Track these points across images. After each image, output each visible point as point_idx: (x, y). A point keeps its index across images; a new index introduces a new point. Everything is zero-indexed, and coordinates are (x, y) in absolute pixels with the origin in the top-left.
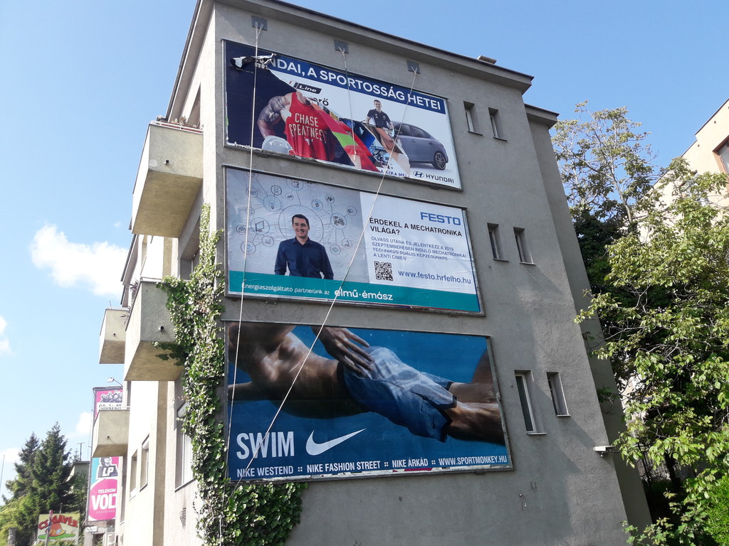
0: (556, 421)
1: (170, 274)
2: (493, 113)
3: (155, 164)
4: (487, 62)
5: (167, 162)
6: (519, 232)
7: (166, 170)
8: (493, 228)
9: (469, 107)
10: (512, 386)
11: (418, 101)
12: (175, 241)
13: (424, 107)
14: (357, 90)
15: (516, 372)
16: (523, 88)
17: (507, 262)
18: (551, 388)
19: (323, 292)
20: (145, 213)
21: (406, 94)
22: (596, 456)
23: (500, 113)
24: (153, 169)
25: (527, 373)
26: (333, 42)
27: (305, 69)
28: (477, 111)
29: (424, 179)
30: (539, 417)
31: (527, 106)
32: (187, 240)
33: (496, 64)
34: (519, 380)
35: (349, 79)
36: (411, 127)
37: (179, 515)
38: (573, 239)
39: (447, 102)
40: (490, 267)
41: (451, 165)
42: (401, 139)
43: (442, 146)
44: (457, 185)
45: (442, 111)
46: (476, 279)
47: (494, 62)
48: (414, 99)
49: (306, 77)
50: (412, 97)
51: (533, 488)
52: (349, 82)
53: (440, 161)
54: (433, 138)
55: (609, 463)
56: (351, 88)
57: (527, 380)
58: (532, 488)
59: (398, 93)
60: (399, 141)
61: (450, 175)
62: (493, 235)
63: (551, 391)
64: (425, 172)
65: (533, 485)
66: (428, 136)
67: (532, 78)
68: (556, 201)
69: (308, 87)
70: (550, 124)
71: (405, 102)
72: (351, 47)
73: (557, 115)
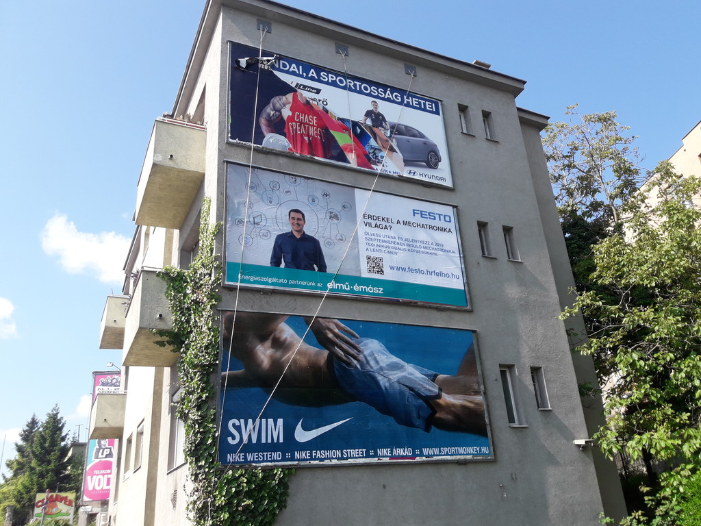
0: (538, 414)
1: (170, 264)
2: (486, 115)
3: (159, 159)
4: (481, 67)
5: (171, 156)
6: (507, 230)
7: (170, 164)
8: (482, 226)
9: (463, 109)
10: (496, 380)
11: (414, 102)
12: (176, 232)
13: (420, 109)
14: (355, 91)
15: (501, 366)
16: (516, 92)
17: (496, 259)
18: (534, 382)
19: (316, 284)
20: (149, 205)
21: (403, 95)
22: (575, 449)
23: (492, 115)
24: (158, 163)
25: (511, 367)
26: (334, 46)
27: (306, 70)
28: (471, 113)
29: (417, 177)
30: (521, 410)
31: (519, 109)
32: (188, 232)
33: (490, 69)
34: (503, 373)
35: (348, 80)
36: (406, 127)
37: (170, 497)
38: (560, 238)
39: (442, 105)
40: (478, 263)
41: (444, 164)
42: (396, 138)
43: (436, 146)
44: (449, 184)
45: (437, 113)
46: (465, 275)
47: (489, 66)
48: (410, 100)
49: (307, 78)
50: (408, 98)
51: (514, 479)
52: (348, 83)
53: (433, 160)
54: (427, 138)
55: (588, 457)
56: (350, 89)
57: (511, 374)
58: (512, 478)
59: (394, 94)
60: (394, 140)
61: (442, 174)
62: (482, 233)
63: (534, 385)
64: (418, 170)
65: (514, 475)
66: (422, 136)
67: (524, 83)
68: (544, 200)
69: (309, 87)
70: (541, 127)
71: (401, 103)
72: (352, 51)
73: (548, 118)
